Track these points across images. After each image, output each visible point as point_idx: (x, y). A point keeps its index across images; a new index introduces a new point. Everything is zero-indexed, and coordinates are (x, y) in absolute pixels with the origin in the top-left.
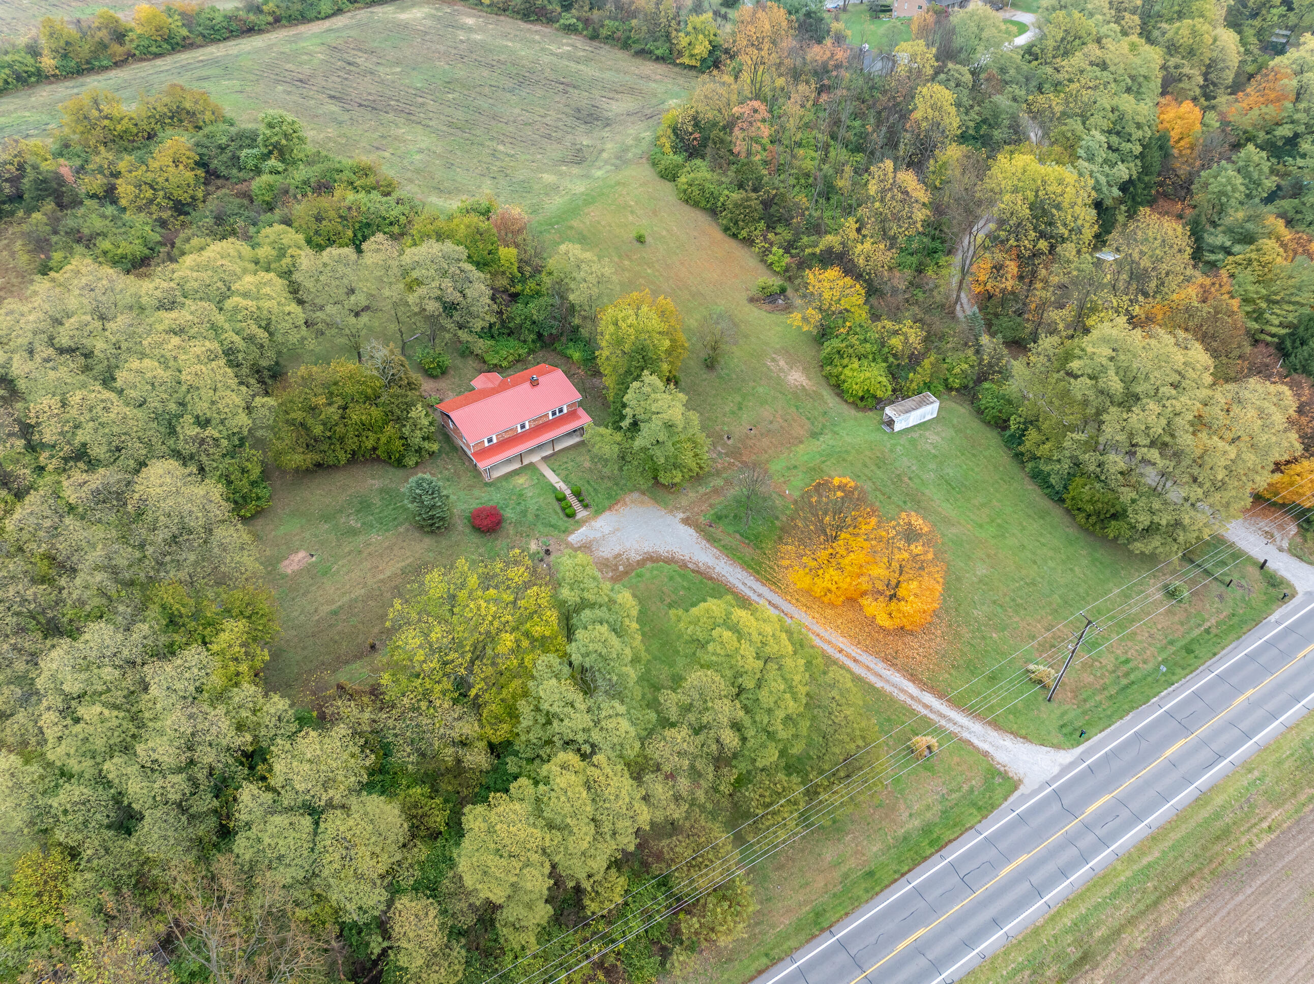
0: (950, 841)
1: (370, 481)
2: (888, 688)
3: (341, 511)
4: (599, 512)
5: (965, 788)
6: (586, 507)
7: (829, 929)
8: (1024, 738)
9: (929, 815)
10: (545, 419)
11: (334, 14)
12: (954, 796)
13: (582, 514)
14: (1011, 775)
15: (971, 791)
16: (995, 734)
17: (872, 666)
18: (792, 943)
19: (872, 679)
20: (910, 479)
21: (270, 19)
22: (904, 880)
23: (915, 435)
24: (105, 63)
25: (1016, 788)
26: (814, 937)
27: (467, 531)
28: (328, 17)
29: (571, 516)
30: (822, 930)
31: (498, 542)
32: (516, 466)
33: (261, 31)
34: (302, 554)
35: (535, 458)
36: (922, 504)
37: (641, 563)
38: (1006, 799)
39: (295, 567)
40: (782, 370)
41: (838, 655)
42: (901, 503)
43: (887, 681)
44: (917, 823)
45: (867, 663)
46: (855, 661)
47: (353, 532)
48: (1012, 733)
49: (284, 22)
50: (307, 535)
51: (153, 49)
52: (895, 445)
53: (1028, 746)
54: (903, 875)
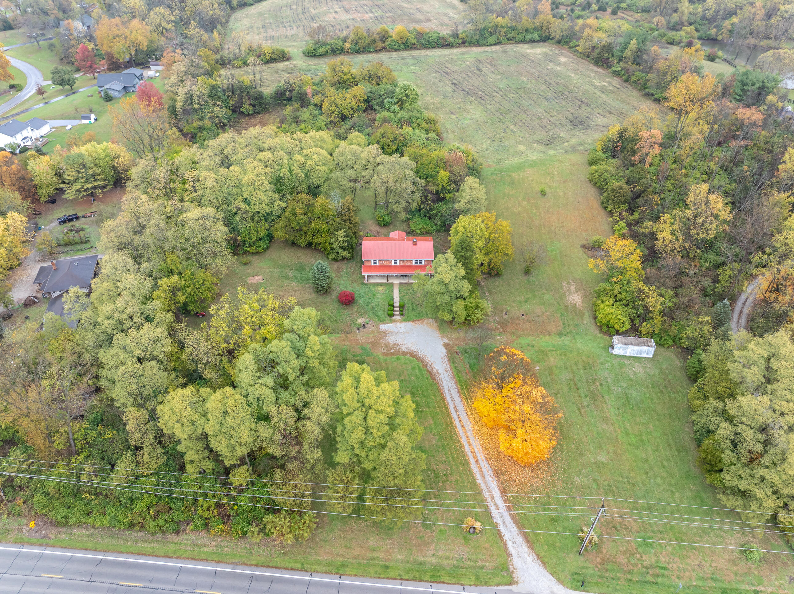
0: (443, 583)
1: (312, 260)
2: (483, 486)
3: (289, 267)
4: (405, 320)
5: (480, 563)
6: (402, 315)
7: (341, 575)
8: (544, 563)
9: (445, 562)
10: (409, 263)
11: (495, 44)
12: (468, 563)
13: (397, 317)
14: (514, 575)
15: (482, 568)
16: (527, 549)
17: (484, 470)
18: (318, 568)
19: (478, 476)
20: (601, 385)
21: (460, 41)
22: (400, 582)
23: (627, 362)
24: (371, 50)
25: (510, 584)
26: (330, 573)
27: (335, 300)
28: (491, 45)
29: (391, 315)
30: (337, 573)
31: (345, 311)
32: (384, 281)
33: (452, 47)
34: (260, 277)
35: (396, 282)
36: (597, 403)
37: (404, 354)
38: (498, 585)
39: (253, 281)
40: (569, 291)
41: (469, 453)
42: (583, 395)
43: (485, 483)
44: (434, 561)
45: (483, 467)
46: (477, 462)
47: (287, 278)
48: (538, 555)
49: (467, 44)
50: (268, 270)
51: (396, 47)
52: (607, 361)
53: (542, 569)
54: (401, 579)
